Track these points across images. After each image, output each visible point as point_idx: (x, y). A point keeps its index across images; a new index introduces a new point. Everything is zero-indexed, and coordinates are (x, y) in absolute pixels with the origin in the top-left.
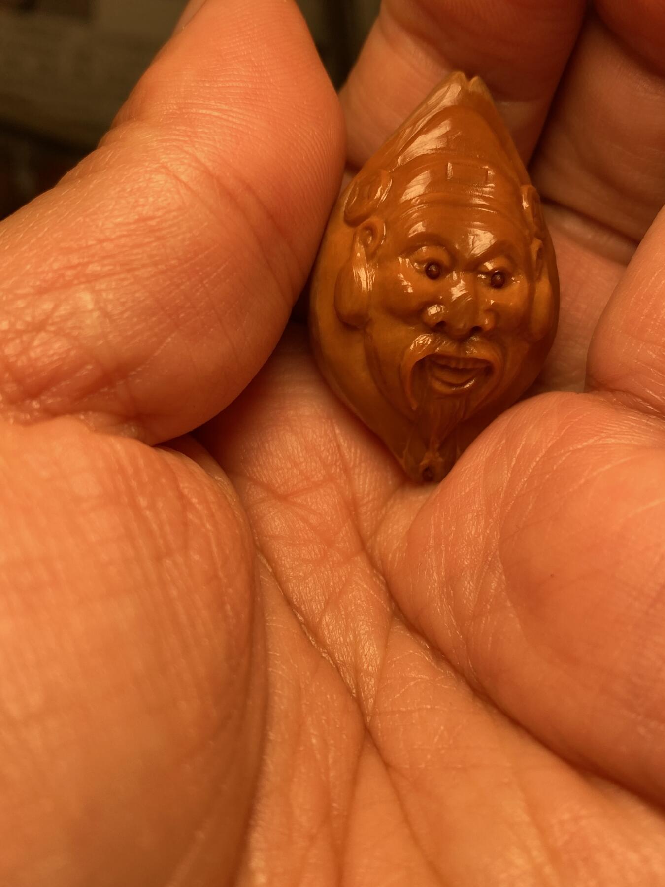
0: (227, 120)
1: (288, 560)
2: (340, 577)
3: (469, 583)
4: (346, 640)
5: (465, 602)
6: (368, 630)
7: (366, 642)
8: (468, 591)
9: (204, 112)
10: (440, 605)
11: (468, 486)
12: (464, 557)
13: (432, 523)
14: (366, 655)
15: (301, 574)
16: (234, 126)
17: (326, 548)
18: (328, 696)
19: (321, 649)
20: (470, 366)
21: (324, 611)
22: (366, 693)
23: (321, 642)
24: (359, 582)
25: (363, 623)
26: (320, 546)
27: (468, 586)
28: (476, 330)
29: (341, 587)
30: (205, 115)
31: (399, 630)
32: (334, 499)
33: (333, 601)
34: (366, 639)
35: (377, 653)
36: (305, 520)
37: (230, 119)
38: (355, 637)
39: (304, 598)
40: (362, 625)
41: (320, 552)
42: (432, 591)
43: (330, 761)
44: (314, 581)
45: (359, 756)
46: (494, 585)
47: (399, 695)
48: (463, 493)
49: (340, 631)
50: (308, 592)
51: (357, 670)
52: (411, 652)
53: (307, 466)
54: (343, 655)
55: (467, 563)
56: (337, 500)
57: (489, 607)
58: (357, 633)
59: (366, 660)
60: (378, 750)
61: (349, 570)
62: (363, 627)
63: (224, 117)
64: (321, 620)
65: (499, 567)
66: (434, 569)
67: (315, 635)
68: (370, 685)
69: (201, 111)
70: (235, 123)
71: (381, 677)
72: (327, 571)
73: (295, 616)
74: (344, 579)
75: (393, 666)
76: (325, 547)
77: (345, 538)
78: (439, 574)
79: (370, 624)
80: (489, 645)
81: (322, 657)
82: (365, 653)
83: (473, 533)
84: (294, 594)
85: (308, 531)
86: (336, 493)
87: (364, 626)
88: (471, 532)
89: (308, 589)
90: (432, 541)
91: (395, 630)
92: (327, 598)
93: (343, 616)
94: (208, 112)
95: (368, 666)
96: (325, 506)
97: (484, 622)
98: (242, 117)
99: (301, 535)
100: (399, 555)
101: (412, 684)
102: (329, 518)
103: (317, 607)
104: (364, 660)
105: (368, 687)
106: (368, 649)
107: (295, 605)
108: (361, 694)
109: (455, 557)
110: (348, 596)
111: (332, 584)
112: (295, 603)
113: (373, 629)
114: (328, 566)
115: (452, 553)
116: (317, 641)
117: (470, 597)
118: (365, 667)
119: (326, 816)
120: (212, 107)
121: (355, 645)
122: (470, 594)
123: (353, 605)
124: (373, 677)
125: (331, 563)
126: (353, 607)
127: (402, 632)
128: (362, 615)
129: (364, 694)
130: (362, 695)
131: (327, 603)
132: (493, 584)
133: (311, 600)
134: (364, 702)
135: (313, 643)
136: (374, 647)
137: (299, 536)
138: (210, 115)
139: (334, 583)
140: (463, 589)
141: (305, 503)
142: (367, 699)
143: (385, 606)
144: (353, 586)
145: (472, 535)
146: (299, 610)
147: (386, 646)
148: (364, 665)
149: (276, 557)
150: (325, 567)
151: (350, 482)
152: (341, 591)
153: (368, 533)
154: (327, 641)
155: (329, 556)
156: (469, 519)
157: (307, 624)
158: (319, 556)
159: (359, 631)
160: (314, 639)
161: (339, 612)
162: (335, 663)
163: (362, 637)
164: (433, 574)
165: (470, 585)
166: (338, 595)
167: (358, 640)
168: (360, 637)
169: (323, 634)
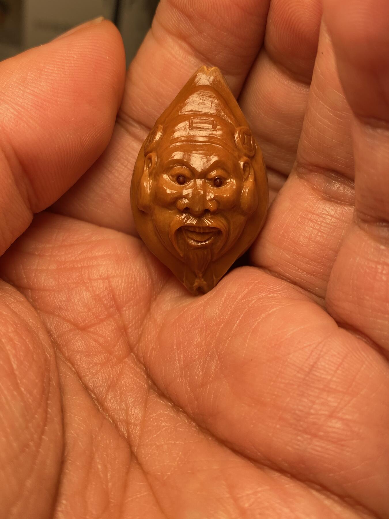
1: (86, 364)
2: (117, 371)
3: (198, 367)
4: (121, 407)
5: (197, 377)
6: (134, 400)
7: (133, 407)
8: (198, 371)
10: (180, 380)
12: (195, 354)
13: (175, 335)
14: (133, 415)
15: (94, 371)
17: (108, 355)
18: (108, 441)
19: (105, 414)
20: (207, 231)
21: (107, 392)
22: (134, 435)
23: (106, 410)
24: (128, 373)
25: (130, 397)
26: (105, 354)
28: (206, 211)
29: (117, 377)
31: (154, 397)
32: (112, 327)
34: (133, 406)
35: (139, 412)
36: (95, 340)
38: (126, 405)
39: (96, 385)
40: (130, 398)
41: (104, 357)
42: (176, 373)
43: (109, 477)
44: (102, 375)
45: (128, 473)
46: (213, 368)
49: (117, 403)
50: (98, 381)
51: (128, 423)
54: (120, 416)
55: (196, 357)
56: (114, 328)
57: (211, 379)
58: (127, 402)
61: (122, 367)
62: (131, 399)
64: (106, 397)
65: (216, 358)
66: (177, 360)
67: (102, 405)
68: (136, 431)
71: (142, 426)
72: (109, 368)
73: (90, 395)
74: (119, 372)
75: (151, 420)
77: (119, 349)
78: (180, 363)
79: (134, 397)
81: (105, 418)
82: (133, 414)
83: (199, 340)
84: (90, 383)
85: (98, 347)
86: (113, 323)
87: (131, 398)
88: (198, 340)
89: (98, 379)
90: (175, 346)
91: (151, 398)
92: (109, 384)
93: (119, 394)
95: (135, 421)
96: (107, 332)
97: (208, 387)
99: (94, 349)
101: (163, 429)
102: (110, 339)
103: (103, 390)
104: (132, 417)
106: (134, 411)
107: (91, 389)
108: (131, 436)
109: (189, 354)
110: (122, 382)
111: (112, 376)
112: (91, 388)
114: (109, 366)
115: (188, 352)
116: (103, 410)
117: (199, 375)
118: (133, 421)
121: (127, 410)
122: (199, 373)
123: (124, 387)
124: (138, 426)
125: (111, 364)
126: (124, 388)
127: (155, 399)
128: (130, 392)
129: (133, 435)
130: (132, 436)
131: (109, 387)
133: (100, 386)
135: (100, 410)
136: (137, 409)
137: (93, 350)
139: (113, 375)
140: (195, 371)
141: (96, 331)
144: (124, 376)
145: (198, 341)
146: (93, 392)
147: (145, 408)
148: (132, 420)
149: (79, 363)
150: (108, 366)
151: (121, 315)
152: (117, 380)
153: (135, 342)
154: (110, 408)
155: (110, 360)
156: (196, 333)
157: (98, 400)
158: (104, 360)
159: (129, 402)
160: (101, 408)
161: (117, 392)
162: (113, 421)
163: (130, 404)
164: (176, 364)
165: (199, 368)
166: (115, 382)
167: (128, 406)
168: (129, 405)
169: (107, 405)
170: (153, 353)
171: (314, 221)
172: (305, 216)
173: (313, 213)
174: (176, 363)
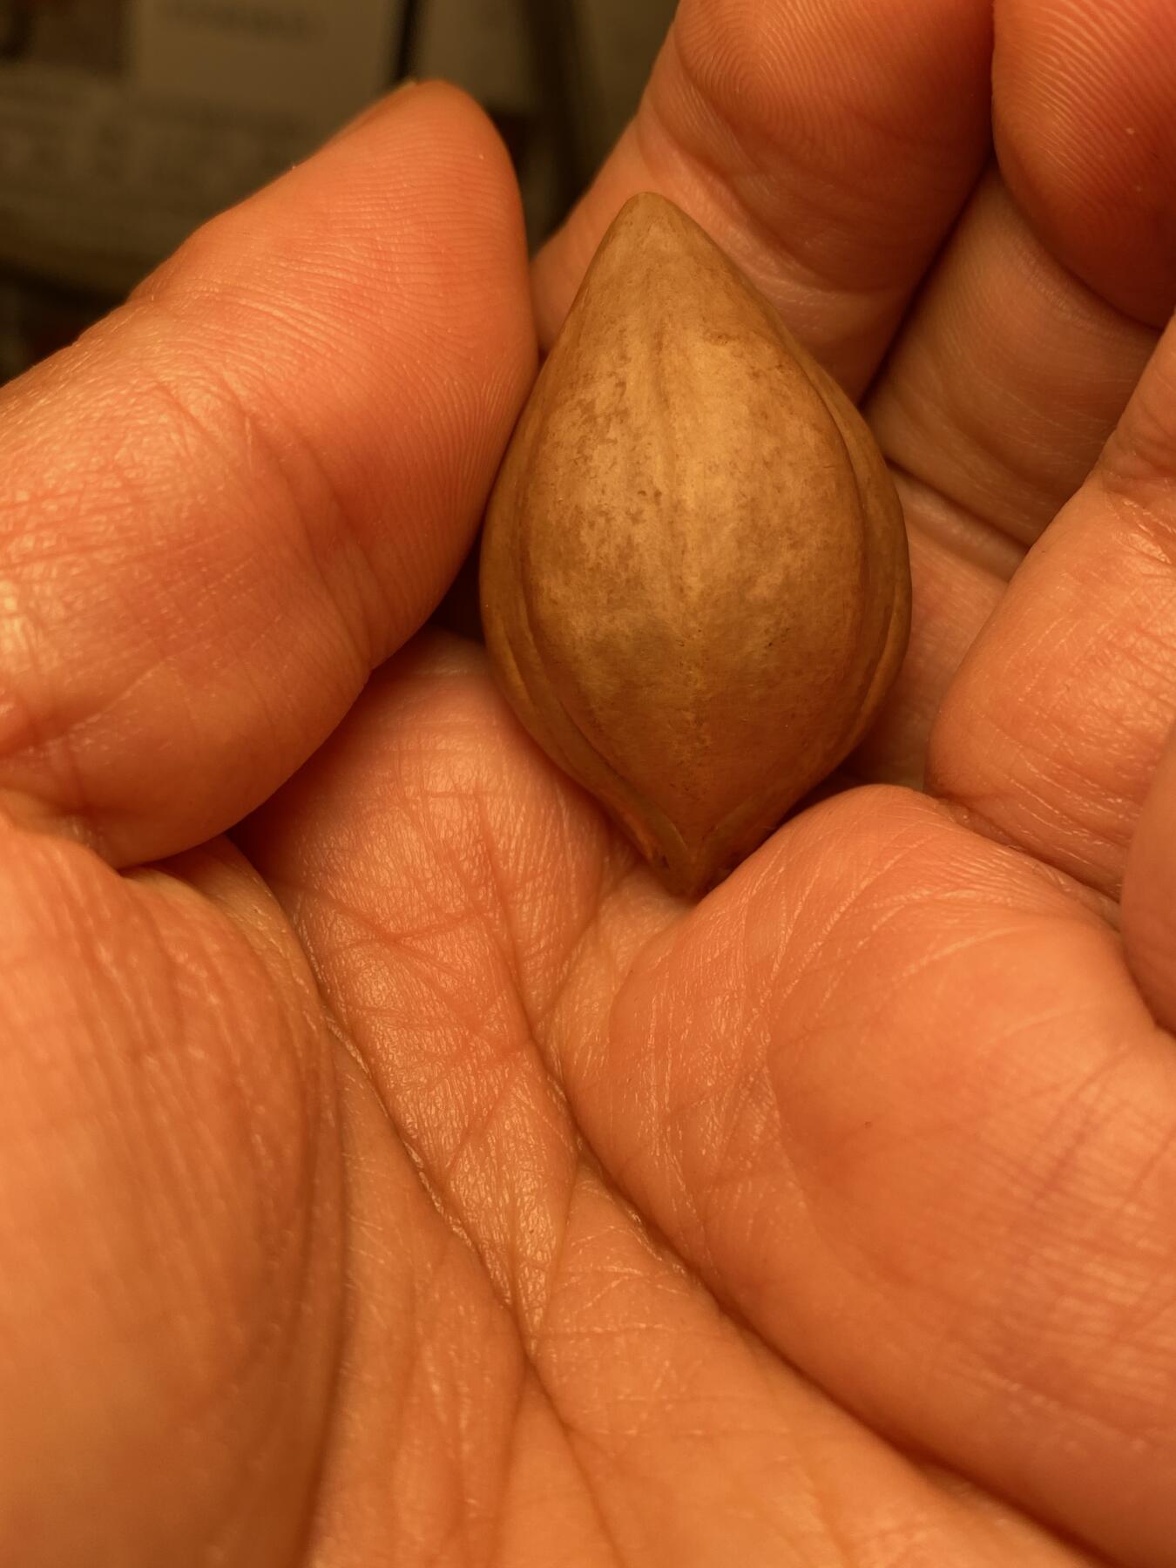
0: (294, 328)
1: (399, 1054)
2: (490, 1088)
3: (712, 1119)
4: (498, 1203)
5: (704, 1152)
6: (537, 1186)
7: (533, 1209)
8: (710, 1132)
9: (261, 307)
10: (658, 1154)
11: (718, 946)
12: (705, 1073)
13: (654, 1007)
14: (531, 1232)
15: (421, 1080)
16: (304, 340)
17: (467, 1033)
18: (461, 1308)
19: (451, 1218)
21: (460, 1147)
22: (530, 1299)
23: (452, 1205)
24: (524, 1098)
25: (527, 1175)
26: (456, 1029)
27: (710, 1127)
29: (491, 1107)
30: (261, 312)
31: (590, 1188)
32: (483, 948)
33: (475, 1130)
34: (533, 1203)
35: (551, 1227)
36: (430, 982)
37: (300, 326)
38: (513, 1199)
39: (426, 1125)
40: (527, 1178)
41: (456, 1040)
42: (647, 1130)
43: (464, 1424)
44: (445, 1094)
45: (516, 1411)
46: (759, 1128)
47: (590, 1304)
48: (709, 960)
50: (433, 1112)
51: (513, 1257)
52: (612, 1227)
53: (436, 887)
54: (493, 1232)
55: (709, 1084)
56: (488, 950)
57: (749, 1165)
58: (516, 1191)
59: (532, 1241)
60: (549, 1399)
61: (507, 1076)
62: (528, 1182)
63: (290, 321)
64: (454, 1165)
65: (769, 1096)
66: (652, 1090)
67: (442, 1190)
68: (538, 1284)
69: (254, 305)
70: (307, 335)
71: (556, 1272)
72: (468, 1075)
73: (408, 1156)
74: (496, 1091)
75: (581, 1252)
76: (464, 1032)
77: (499, 1019)
78: (660, 1099)
79: (540, 1177)
80: (748, 1234)
81: (453, 1233)
82: (530, 1229)
83: (722, 1031)
84: (407, 1115)
85: (437, 1004)
86: (486, 936)
87: (530, 1179)
88: (719, 1029)
89: (434, 1108)
90: (651, 1041)
91: (584, 1188)
92: (467, 1125)
93: (494, 1161)
94: (268, 309)
95: (536, 1252)
96: (468, 959)
97: (740, 1191)
98: (322, 328)
99: (424, 1009)
100: (592, 1056)
101: (614, 1284)
102: (474, 981)
103: (447, 1141)
104: (528, 1241)
105: (534, 1287)
106: (535, 1221)
107: (410, 1136)
108: (521, 1300)
109: (690, 1071)
110: (504, 1124)
111: (475, 1100)
112: (411, 1131)
113: (546, 1186)
114: (469, 1068)
115: (684, 1064)
116: (444, 1204)
117: (713, 1145)
118: (528, 1252)
119: (456, 1520)
120: (277, 302)
121: (513, 1213)
122: (713, 1140)
123: (511, 1141)
124: (543, 1270)
125: (475, 1061)
126: (511, 1145)
127: (596, 1191)
128: (528, 1160)
129: (527, 1298)
130: (524, 1301)
131: (466, 1134)
132: (757, 1126)
133: (439, 1127)
134: (527, 1315)
135: (437, 1204)
136: (546, 1218)
137: (421, 1012)
138: (269, 314)
139: (479, 1098)
140: (702, 1129)
141: (432, 952)
142: (532, 1309)
143: (566, 1144)
144: (513, 1106)
145: (720, 1034)
146: (416, 1144)
147: (567, 1217)
148: (527, 1250)
149: (379, 1047)
150: (464, 1068)
151: (508, 917)
152: (490, 1114)
153: (540, 1008)
154: (464, 1204)
155: (471, 1049)
156: (716, 1006)
157: (428, 1170)
158: (455, 1048)
159: (521, 1190)
160: (439, 1199)
161: (488, 1152)
162: (475, 1244)
163: (526, 1199)
164: (649, 1099)
165: (713, 1122)
166: (485, 1120)
167: (518, 1204)
168: (522, 1199)
169: (458, 1191)
170: (589, 1057)
171: (1142, 659)
172: (1115, 640)
173: (1143, 632)
174: (650, 1097)
